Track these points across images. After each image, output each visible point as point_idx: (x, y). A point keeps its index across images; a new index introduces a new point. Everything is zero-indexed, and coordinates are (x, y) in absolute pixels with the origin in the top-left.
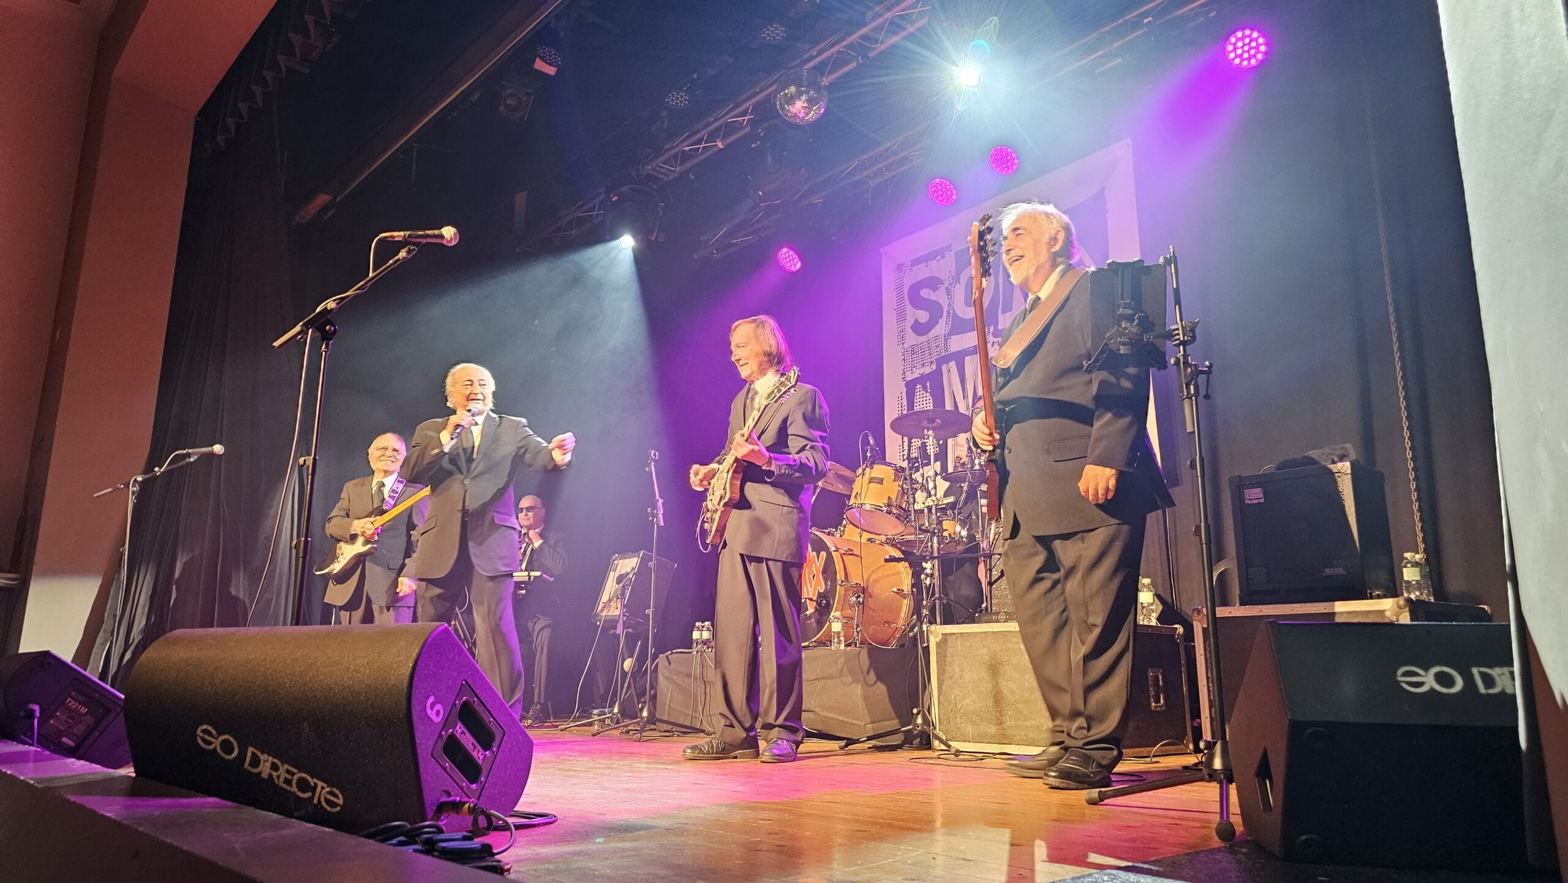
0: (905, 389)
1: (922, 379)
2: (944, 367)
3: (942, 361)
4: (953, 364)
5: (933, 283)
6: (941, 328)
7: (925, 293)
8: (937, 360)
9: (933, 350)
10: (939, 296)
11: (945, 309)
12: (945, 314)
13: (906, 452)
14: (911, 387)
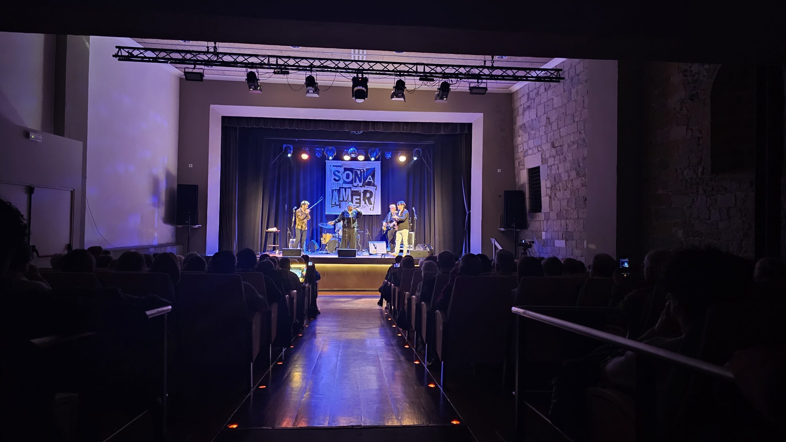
0: (331, 191)
1: (336, 190)
2: (341, 189)
3: (340, 188)
4: (344, 189)
5: (339, 172)
6: (341, 182)
7: (337, 173)
8: (340, 187)
9: (339, 185)
10: (340, 175)
11: (341, 178)
12: (342, 179)
13: (331, 203)
14: (333, 191)
